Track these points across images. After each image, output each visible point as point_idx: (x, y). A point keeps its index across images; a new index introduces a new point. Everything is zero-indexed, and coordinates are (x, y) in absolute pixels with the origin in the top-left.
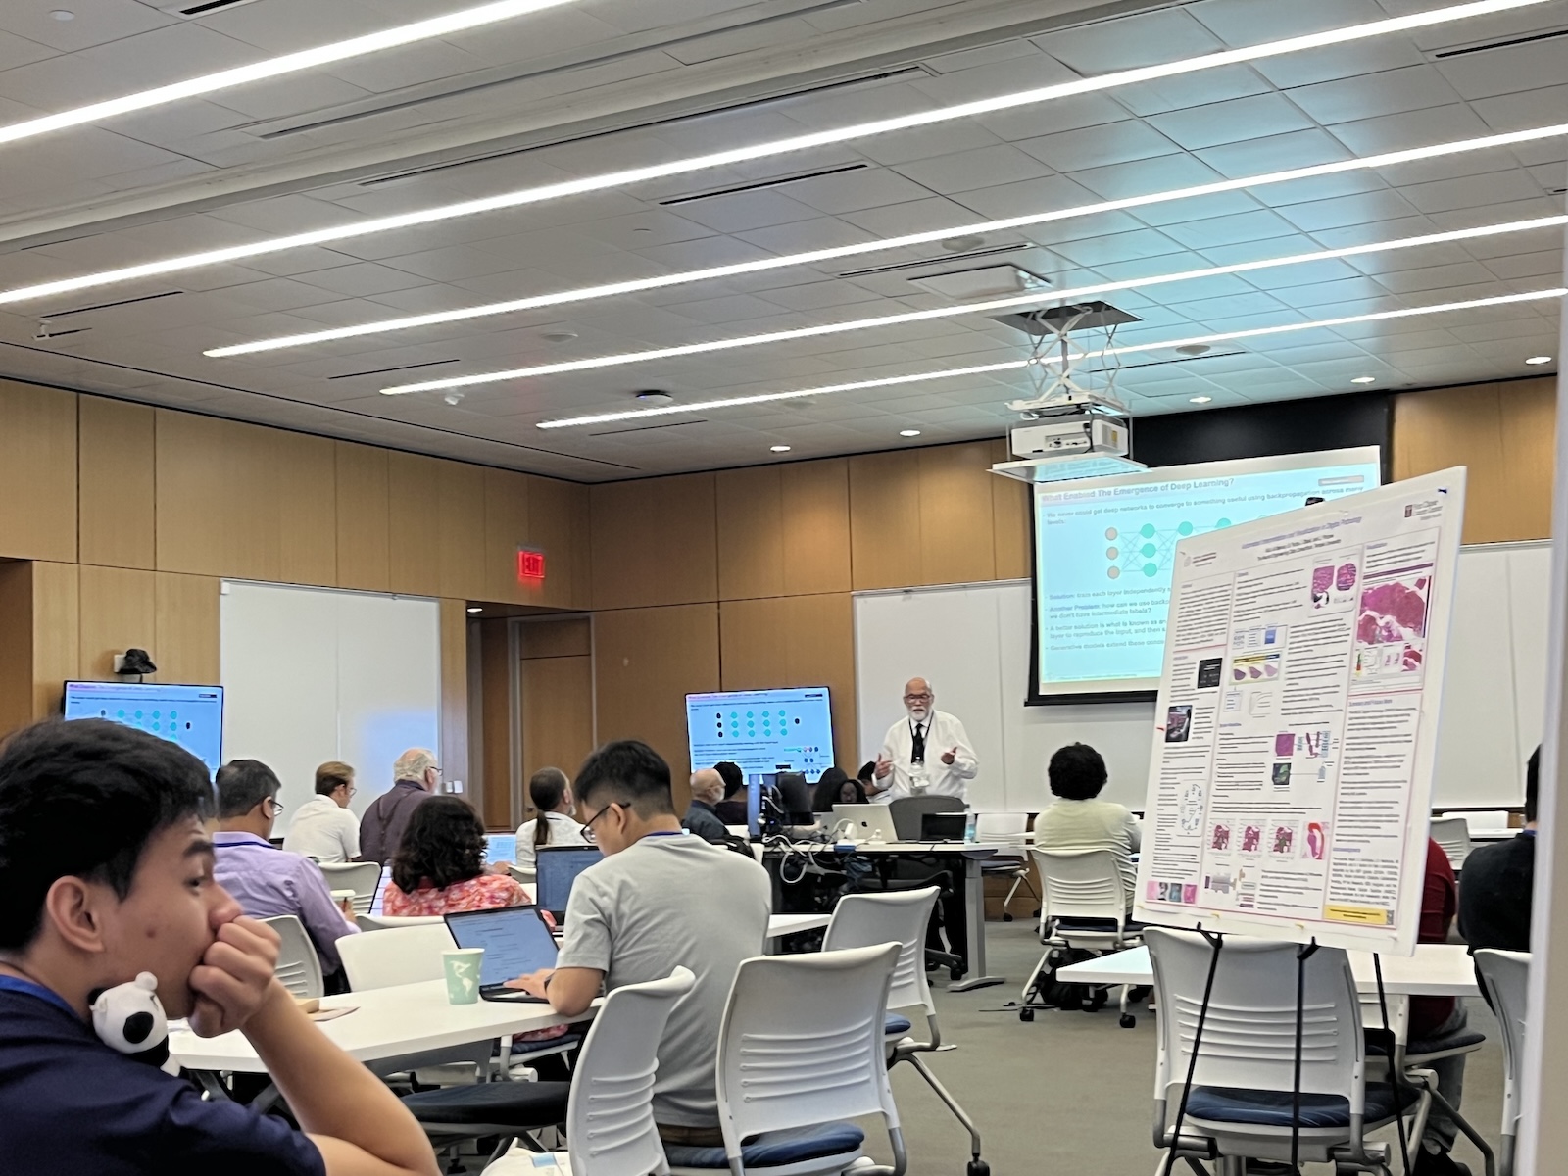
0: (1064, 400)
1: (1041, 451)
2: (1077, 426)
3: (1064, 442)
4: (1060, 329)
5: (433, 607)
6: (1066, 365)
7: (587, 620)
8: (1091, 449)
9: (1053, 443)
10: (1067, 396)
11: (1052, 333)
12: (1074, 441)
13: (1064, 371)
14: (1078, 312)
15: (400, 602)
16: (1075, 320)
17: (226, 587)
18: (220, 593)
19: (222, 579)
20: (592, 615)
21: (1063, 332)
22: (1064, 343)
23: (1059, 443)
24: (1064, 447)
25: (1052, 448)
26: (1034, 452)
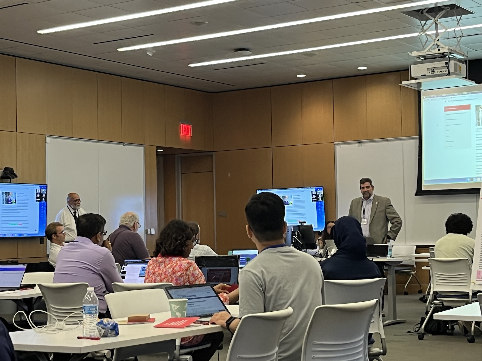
0: (436, 51)
1: (425, 75)
2: (442, 64)
3: (436, 71)
5: (141, 149)
6: (437, 35)
7: (212, 155)
8: (449, 74)
9: (430, 71)
10: (438, 49)
11: (431, 20)
12: (441, 70)
13: (436, 38)
14: (443, 9)
15: (127, 147)
16: (442, 13)
17: (48, 139)
18: (46, 142)
19: (46, 136)
20: (214, 153)
21: (436, 19)
22: (436, 24)
23: (433, 71)
24: (436, 73)
25: (430, 74)
26: (422, 75)
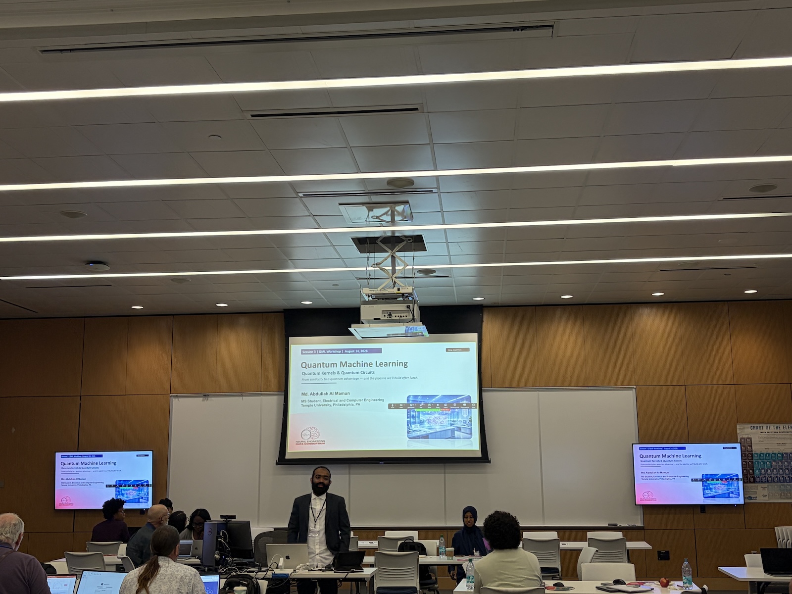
0: (395, 290)
1: (379, 319)
2: (403, 307)
3: (393, 315)
4: (392, 251)
6: (394, 271)
8: (413, 320)
9: (386, 315)
10: (396, 289)
11: (385, 252)
12: (400, 315)
13: (393, 274)
14: (404, 241)
16: (401, 245)
21: (394, 252)
22: (393, 257)
23: (390, 315)
24: (393, 318)
25: (386, 318)
26: (375, 319)
